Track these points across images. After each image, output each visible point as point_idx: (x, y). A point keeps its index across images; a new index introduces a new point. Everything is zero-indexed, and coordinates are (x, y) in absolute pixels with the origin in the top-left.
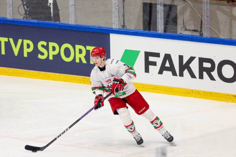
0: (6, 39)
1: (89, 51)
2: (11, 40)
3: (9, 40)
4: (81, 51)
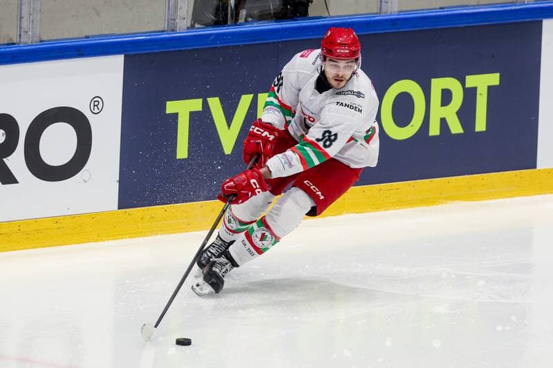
0: (196, 105)
1: (474, 90)
2: (215, 104)
3: (205, 105)
4: (447, 97)
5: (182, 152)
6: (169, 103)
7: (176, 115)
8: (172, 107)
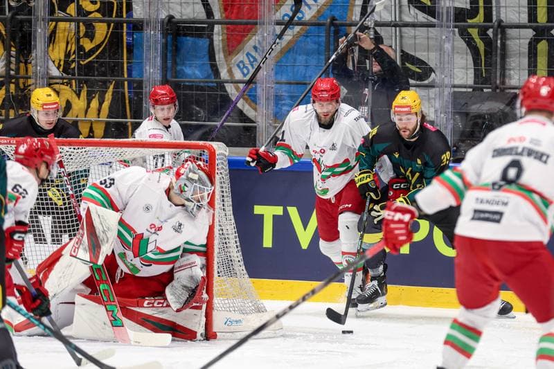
5: (268, 242)
6: (256, 207)
7: (262, 215)
8: (258, 210)
